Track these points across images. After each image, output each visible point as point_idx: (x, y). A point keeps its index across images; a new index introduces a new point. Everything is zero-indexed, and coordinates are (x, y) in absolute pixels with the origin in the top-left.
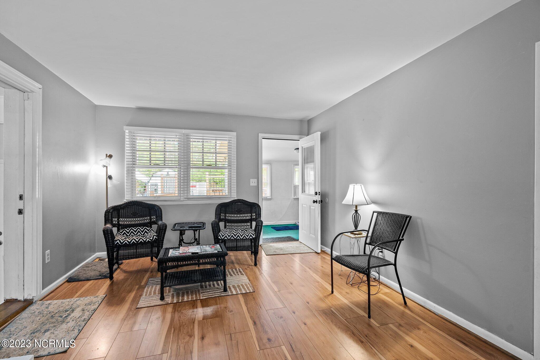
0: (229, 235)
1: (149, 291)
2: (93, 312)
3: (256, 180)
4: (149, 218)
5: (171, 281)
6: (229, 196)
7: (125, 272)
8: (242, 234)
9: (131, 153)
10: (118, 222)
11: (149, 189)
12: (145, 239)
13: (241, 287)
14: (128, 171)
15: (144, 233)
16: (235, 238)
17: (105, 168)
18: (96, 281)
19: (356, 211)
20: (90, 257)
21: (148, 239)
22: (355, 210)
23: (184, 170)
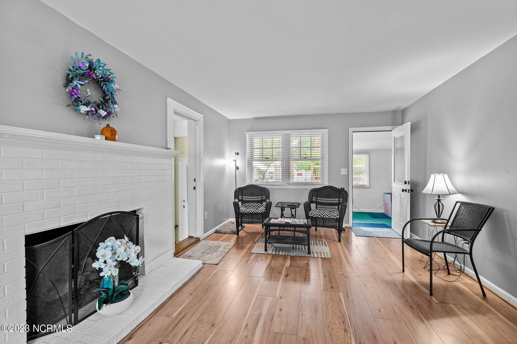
0: (317, 214)
1: (259, 245)
2: (229, 250)
3: (346, 169)
4: (261, 197)
5: (272, 240)
6: (322, 183)
7: (246, 232)
8: (327, 214)
9: (250, 150)
10: (242, 198)
11: (267, 176)
12: (257, 211)
13: (322, 254)
14: (248, 163)
15: (258, 208)
16: (322, 216)
17: (235, 161)
18: (230, 235)
19: (439, 201)
20: (227, 220)
21: (259, 211)
22: (437, 199)
23: (286, 162)
